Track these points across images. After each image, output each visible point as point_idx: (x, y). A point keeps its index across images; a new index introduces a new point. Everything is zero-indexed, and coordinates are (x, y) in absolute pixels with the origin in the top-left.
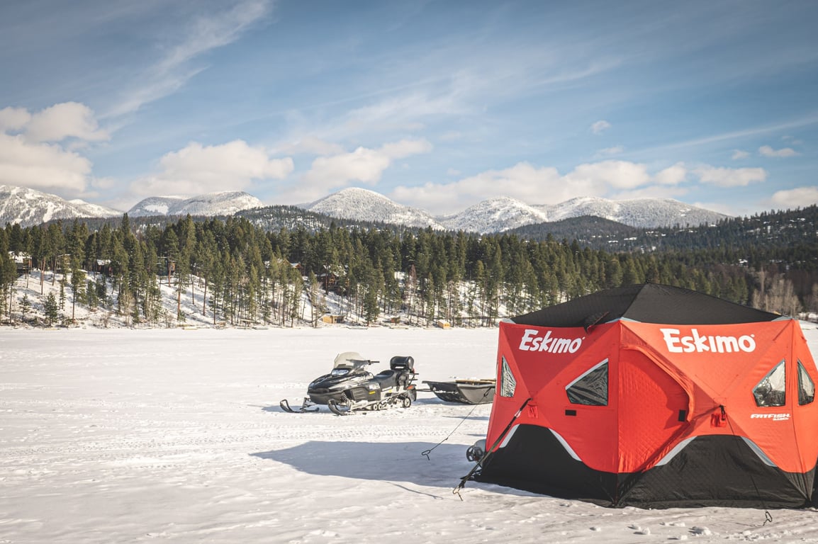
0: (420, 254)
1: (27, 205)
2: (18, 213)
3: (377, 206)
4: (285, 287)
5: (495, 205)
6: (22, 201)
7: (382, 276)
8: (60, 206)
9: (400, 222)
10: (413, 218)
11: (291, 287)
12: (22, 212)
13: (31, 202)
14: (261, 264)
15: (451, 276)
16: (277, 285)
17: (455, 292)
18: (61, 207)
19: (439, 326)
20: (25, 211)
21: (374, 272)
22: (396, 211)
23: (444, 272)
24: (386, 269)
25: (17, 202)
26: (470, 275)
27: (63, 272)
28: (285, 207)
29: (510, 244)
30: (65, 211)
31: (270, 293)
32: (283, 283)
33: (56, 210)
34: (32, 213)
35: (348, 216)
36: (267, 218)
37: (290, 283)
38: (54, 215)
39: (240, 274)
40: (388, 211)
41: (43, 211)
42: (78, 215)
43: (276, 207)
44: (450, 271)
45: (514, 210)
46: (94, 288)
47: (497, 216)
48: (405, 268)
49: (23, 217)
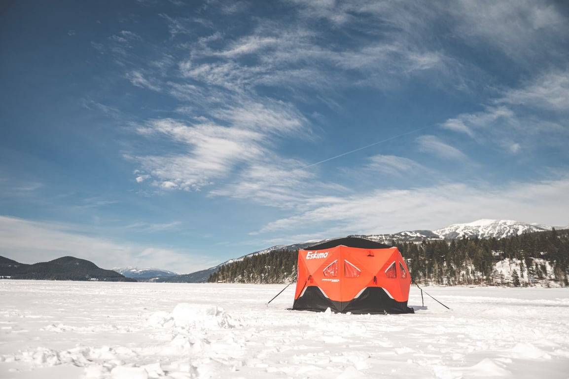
1: (508, 228)
2: (504, 232)
6: (505, 226)
8: (526, 226)
12: (506, 232)
13: (510, 226)
18: (526, 228)
20: (507, 231)
25: (502, 227)
27: (521, 259)
30: (529, 230)
33: (524, 229)
34: (511, 231)
38: (523, 231)
41: (517, 230)
42: (536, 230)
46: (539, 266)
49: (507, 234)
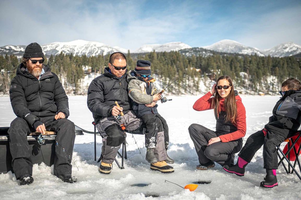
0: (251, 65)
2: (94, 52)
3: (236, 47)
4: (194, 79)
5: (286, 45)
6: (95, 47)
7: (235, 74)
9: (246, 53)
10: (251, 52)
11: (196, 79)
13: (98, 48)
14: (184, 69)
15: (265, 74)
16: (190, 78)
17: (266, 80)
19: (259, 94)
21: (231, 72)
22: (244, 49)
23: (261, 72)
24: (236, 71)
25: (93, 48)
26: (273, 73)
28: (198, 48)
29: (291, 60)
30: (111, 51)
31: (187, 81)
32: (192, 77)
33: (108, 51)
34: (99, 52)
35: (224, 51)
36: (191, 52)
37: (196, 77)
38: (107, 53)
39: (175, 74)
40: (241, 49)
41: (103, 51)
43: (195, 48)
44: (264, 72)
45: (294, 47)
47: (287, 50)
48: (245, 70)
